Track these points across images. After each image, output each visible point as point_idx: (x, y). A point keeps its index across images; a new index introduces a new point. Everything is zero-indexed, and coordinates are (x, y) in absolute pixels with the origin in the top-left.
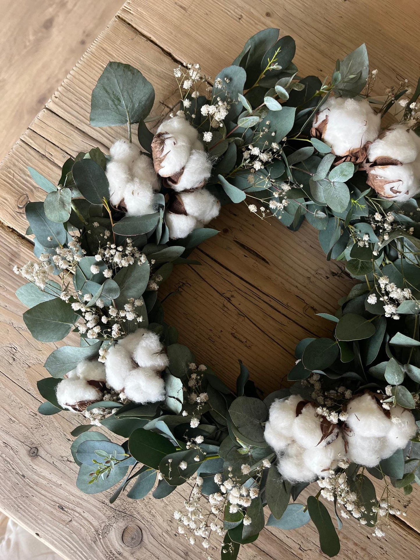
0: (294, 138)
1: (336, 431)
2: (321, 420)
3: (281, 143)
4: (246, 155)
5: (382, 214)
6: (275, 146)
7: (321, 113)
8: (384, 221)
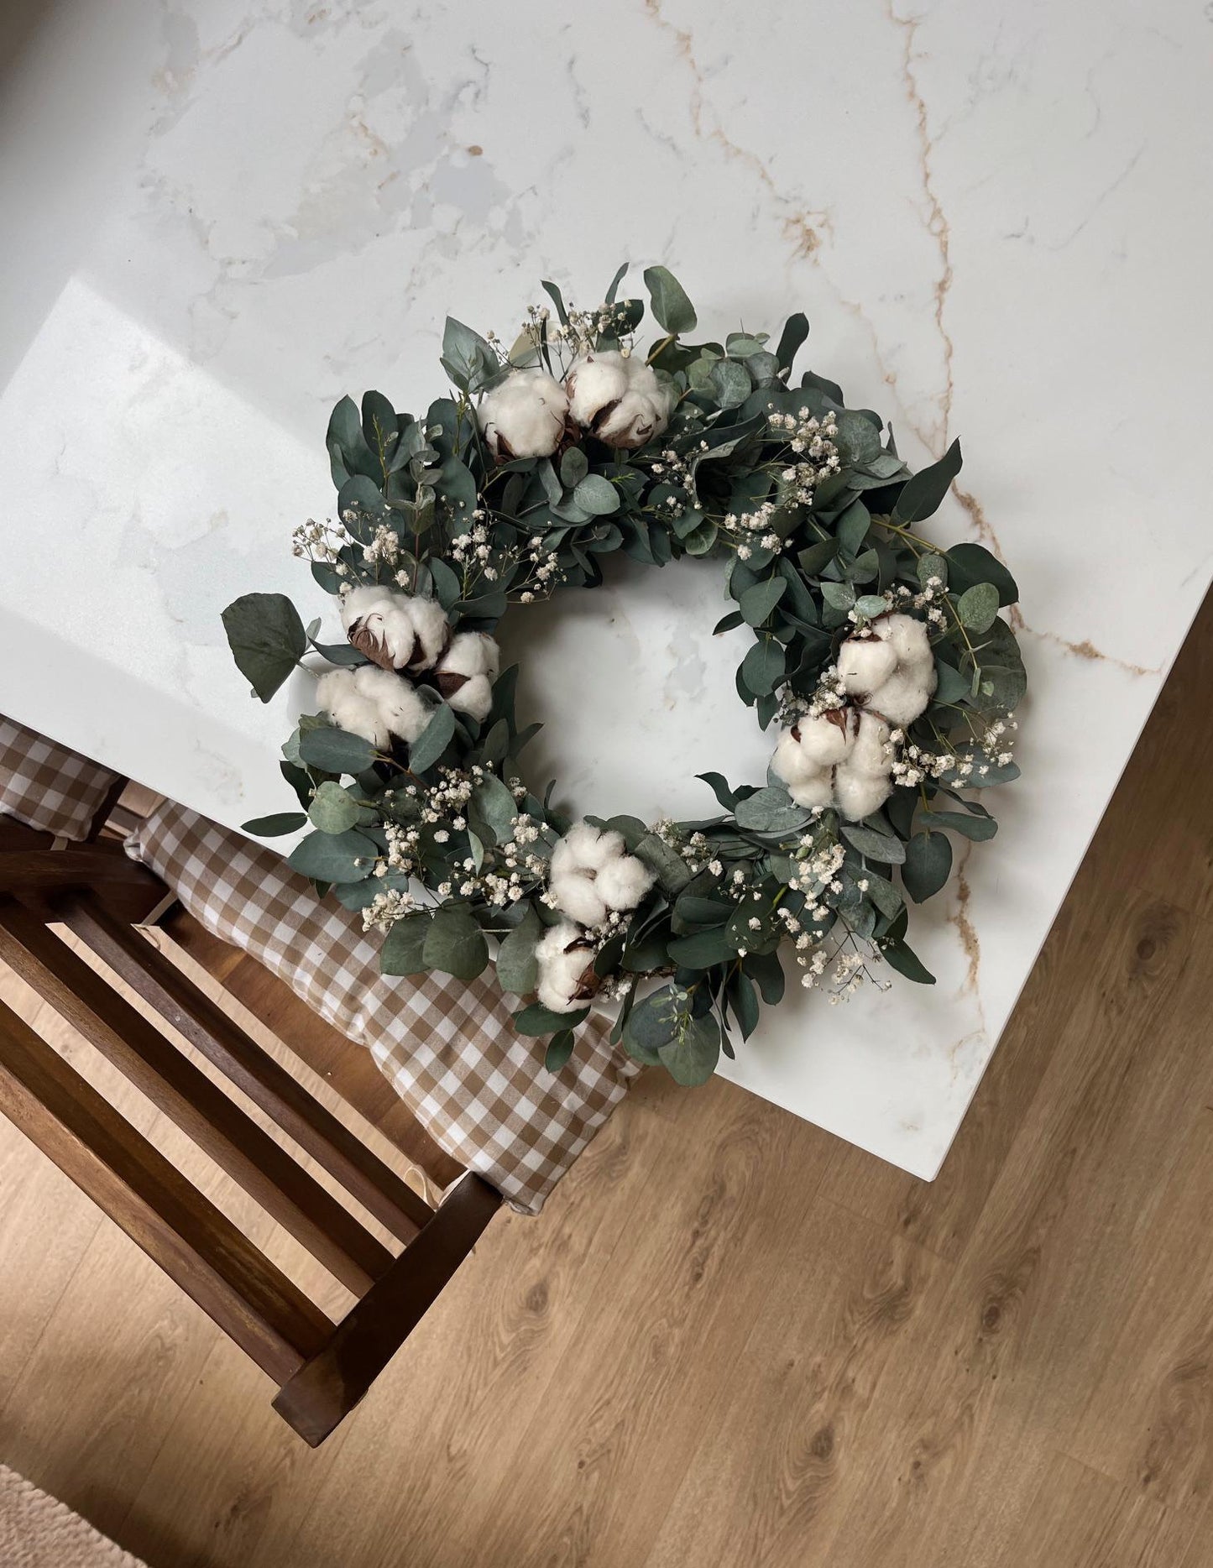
0: (487, 485)
1: (849, 711)
2: (824, 716)
3: (480, 506)
4: (457, 555)
5: (658, 462)
6: (477, 513)
7: (488, 435)
8: (668, 464)
